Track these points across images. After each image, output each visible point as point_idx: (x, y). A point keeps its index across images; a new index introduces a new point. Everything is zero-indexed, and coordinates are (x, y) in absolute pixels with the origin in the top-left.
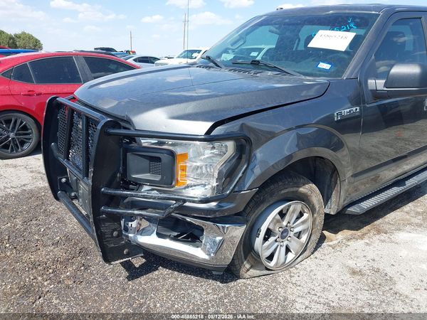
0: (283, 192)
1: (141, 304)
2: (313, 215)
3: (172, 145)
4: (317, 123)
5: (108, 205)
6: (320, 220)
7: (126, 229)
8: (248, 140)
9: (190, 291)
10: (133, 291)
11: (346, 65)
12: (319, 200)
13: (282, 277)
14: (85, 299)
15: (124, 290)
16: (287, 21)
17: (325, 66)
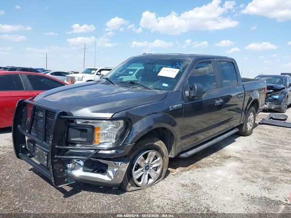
0: (146, 145)
1: (74, 208)
2: (163, 158)
3: (92, 123)
4: (163, 112)
5: (58, 154)
6: (167, 161)
7: (67, 168)
8: (130, 120)
9: (100, 200)
10: (68, 202)
11: (175, 85)
12: (165, 150)
13: (148, 190)
14: (42, 208)
15: (64, 202)
16: (148, 61)
17: (165, 85)
